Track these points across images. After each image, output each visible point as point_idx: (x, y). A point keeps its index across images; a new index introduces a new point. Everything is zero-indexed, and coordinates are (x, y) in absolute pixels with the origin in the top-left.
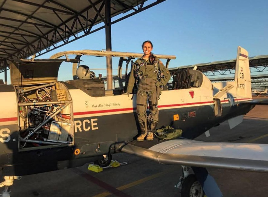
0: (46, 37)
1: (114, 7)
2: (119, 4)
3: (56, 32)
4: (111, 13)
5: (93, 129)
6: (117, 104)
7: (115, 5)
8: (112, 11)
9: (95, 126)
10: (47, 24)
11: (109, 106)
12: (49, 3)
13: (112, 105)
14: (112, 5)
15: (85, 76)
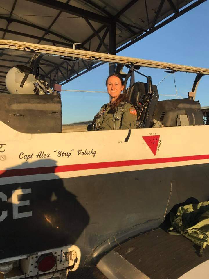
0: (48, 76)
1: (120, 33)
2: (126, 29)
3: (59, 71)
4: (117, 42)
5: (16, 215)
6: (89, 150)
7: (121, 31)
8: (118, 39)
9: (21, 209)
10: (49, 63)
11: (68, 155)
12: (49, 35)
13: (74, 154)
14: (118, 32)
15: (22, 86)
